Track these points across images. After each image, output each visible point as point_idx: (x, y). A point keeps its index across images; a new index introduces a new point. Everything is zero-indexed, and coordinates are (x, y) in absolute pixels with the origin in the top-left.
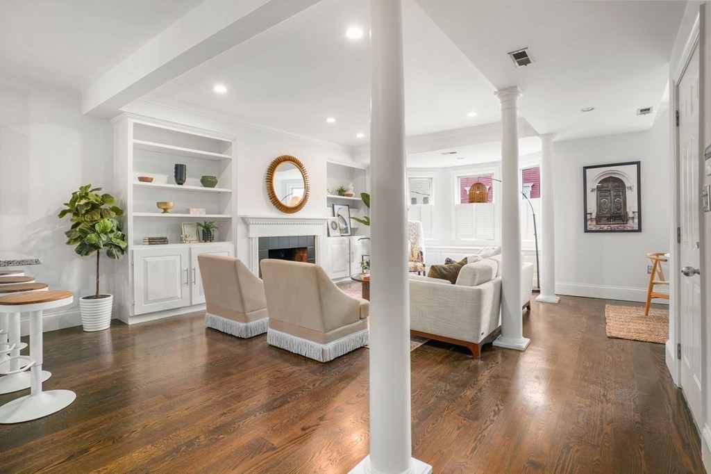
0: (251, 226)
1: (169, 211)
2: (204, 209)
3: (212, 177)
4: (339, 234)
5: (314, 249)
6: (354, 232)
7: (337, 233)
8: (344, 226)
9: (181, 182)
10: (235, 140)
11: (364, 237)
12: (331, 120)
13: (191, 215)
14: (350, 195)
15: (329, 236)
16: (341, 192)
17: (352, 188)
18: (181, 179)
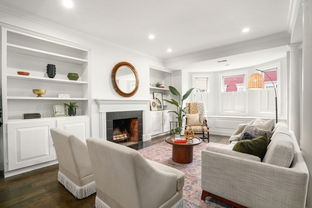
0: (101, 106)
1: (42, 95)
2: (69, 95)
3: (75, 74)
4: (157, 109)
5: (142, 118)
6: (165, 107)
7: (156, 108)
8: (160, 105)
9: (52, 76)
10: (90, 50)
11: (171, 111)
12: (152, 37)
13: (59, 98)
14: (163, 87)
15: (151, 110)
16: (158, 85)
17: (164, 83)
18: (52, 75)
